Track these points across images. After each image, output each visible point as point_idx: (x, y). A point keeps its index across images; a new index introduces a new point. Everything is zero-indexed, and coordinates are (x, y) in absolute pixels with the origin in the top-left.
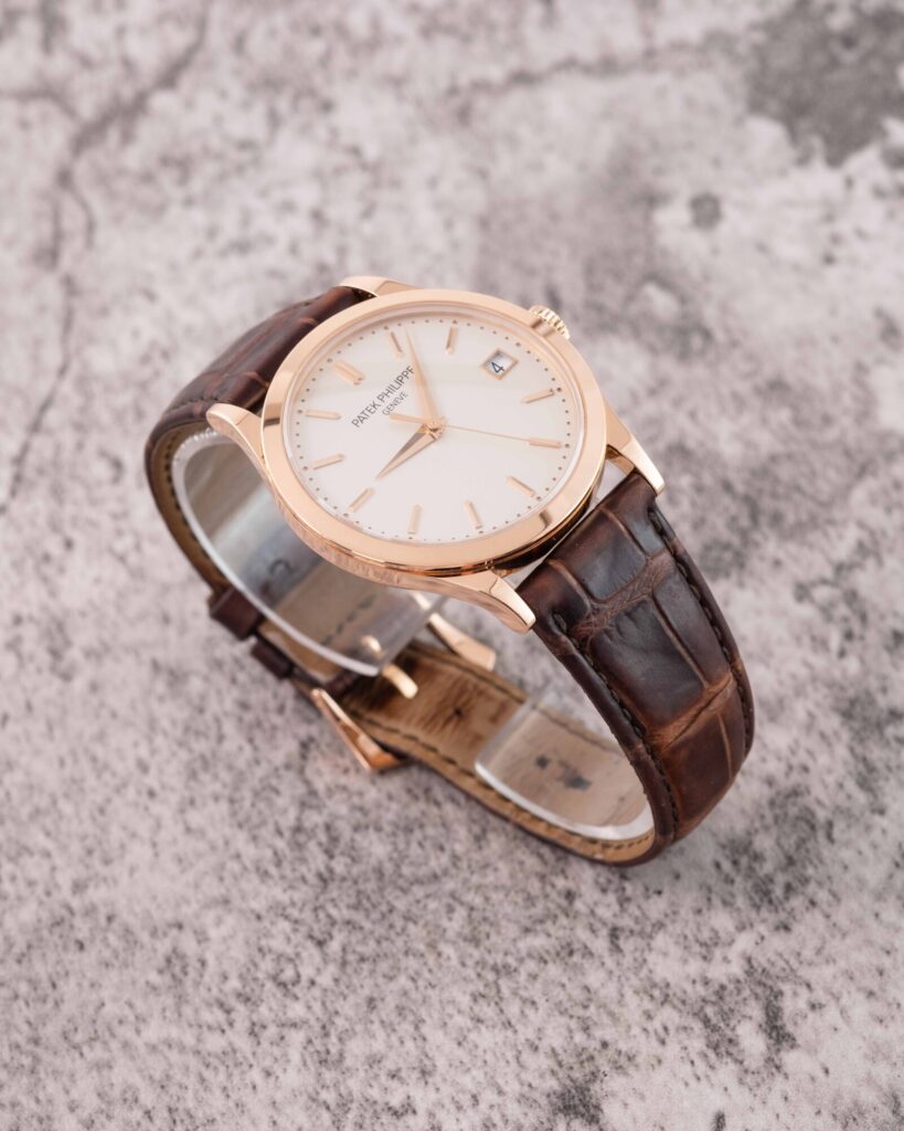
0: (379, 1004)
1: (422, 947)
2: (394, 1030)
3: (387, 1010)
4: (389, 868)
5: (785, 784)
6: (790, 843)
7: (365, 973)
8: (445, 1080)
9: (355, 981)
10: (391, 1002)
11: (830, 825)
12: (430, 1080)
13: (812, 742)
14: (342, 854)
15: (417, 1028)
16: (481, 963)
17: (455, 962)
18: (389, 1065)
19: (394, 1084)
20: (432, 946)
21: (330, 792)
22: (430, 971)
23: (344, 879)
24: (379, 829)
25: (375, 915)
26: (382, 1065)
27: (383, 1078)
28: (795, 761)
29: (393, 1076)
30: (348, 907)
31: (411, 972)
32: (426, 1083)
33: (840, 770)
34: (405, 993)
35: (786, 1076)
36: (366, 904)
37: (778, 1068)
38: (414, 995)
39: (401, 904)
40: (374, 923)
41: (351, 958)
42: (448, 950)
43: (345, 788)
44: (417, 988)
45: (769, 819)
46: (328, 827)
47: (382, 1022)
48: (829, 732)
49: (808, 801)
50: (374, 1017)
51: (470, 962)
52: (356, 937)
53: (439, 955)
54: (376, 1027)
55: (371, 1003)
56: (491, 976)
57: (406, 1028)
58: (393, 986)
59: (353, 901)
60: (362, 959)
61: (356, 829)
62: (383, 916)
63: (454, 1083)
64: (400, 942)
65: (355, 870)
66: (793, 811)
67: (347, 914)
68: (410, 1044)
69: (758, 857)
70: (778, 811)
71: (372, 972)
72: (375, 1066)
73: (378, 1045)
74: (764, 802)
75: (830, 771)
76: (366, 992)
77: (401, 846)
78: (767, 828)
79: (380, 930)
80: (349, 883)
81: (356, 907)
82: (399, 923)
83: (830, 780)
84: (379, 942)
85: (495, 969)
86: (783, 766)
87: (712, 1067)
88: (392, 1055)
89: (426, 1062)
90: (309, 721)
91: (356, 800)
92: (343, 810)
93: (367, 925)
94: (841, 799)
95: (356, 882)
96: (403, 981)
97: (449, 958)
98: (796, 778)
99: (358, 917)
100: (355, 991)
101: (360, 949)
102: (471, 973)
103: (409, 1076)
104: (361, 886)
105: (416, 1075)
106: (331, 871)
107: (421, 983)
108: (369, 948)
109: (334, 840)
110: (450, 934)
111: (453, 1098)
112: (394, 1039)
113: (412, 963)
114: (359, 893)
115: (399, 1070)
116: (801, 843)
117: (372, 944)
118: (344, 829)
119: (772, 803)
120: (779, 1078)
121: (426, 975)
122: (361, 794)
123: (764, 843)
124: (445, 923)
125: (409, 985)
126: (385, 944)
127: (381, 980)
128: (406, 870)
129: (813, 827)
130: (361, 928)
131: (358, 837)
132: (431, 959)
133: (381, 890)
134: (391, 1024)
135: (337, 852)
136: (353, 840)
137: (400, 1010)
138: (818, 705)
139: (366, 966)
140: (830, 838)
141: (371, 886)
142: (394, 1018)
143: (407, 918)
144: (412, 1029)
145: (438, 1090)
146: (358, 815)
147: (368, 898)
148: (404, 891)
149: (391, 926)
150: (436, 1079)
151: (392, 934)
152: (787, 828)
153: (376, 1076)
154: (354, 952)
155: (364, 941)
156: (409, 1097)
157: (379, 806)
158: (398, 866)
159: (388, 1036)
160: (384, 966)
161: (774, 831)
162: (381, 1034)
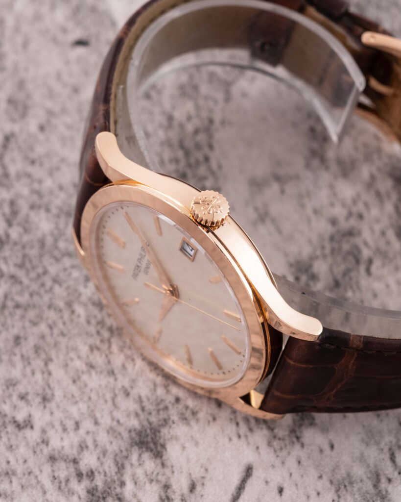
0: (23, 342)
1: (61, 304)
2: (29, 363)
3: (27, 347)
4: (49, 241)
5: (344, 225)
6: (339, 270)
7: (17, 317)
8: (58, 407)
9: (9, 322)
10: (32, 341)
11: (370, 261)
12: (48, 405)
13: (369, 197)
14: (19, 224)
15: (46, 364)
16: (101, 323)
17: (83, 320)
18: (21, 389)
19: (21, 404)
20: (69, 304)
21: (19, 176)
22: (64, 323)
23: (15, 244)
24: (48, 210)
25: (33, 275)
26: (16, 387)
27: (15, 398)
28: (355, 210)
29: (23, 397)
30: (16, 265)
31: (50, 322)
32: (45, 407)
33: (385, 222)
34: (43, 337)
35: (303, 445)
36: (28, 265)
37: (298, 438)
38: (49, 339)
39: (53, 269)
40: (31, 280)
41: (10, 303)
42: (80, 310)
43: (29, 176)
44: (52, 334)
45: (328, 250)
46: (12, 203)
47: (22, 356)
48: (383, 191)
49: (358, 241)
50: (17, 351)
51: (93, 322)
52: (16, 288)
53: (73, 312)
54: (17, 359)
55: (17, 340)
56: (106, 334)
57: (38, 363)
58: (36, 330)
59: (19, 261)
60: (17, 306)
61: (32, 207)
62: (39, 276)
63: (65, 411)
64: (46, 298)
65: (26, 238)
66: (346, 247)
67: (13, 270)
68: (39, 376)
69: (314, 277)
70: (336, 245)
71: (22, 317)
72: (11, 388)
73: (16, 373)
74: (327, 237)
75: (378, 221)
76: (15, 331)
77: (62, 226)
78: (324, 257)
79: (34, 287)
80: (18, 247)
81: (21, 266)
82: (49, 283)
83: (377, 228)
84: (31, 295)
85: (111, 330)
86: (345, 212)
87: (251, 430)
88: (25, 382)
89: (48, 391)
90: (13, 120)
91: (36, 186)
92: (25, 191)
93: (26, 281)
94: (382, 244)
95: (24, 247)
96: (43, 327)
97: (79, 316)
98: (353, 222)
99: (20, 274)
100: (7, 329)
101: (18, 298)
102: (92, 329)
103: (34, 400)
104: (28, 251)
105: (38, 399)
106: (8, 236)
107: (56, 331)
108: (24, 299)
109: (15, 213)
110: (84, 298)
111: (62, 422)
112: (28, 370)
113: (52, 315)
114: (25, 256)
115: (27, 394)
116: (347, 272)
117: (26, 296)
118: (23, 207)
119: (332, 238)
120: (297, 446)
121: (61, 326)
122: (40, 182)
123: (321, 268)
124: (81, 289)
125: (47, 331)
126: (36, 298)
127: (27, 324)
128: (62, 245)
129: (358, 261)
130: (21, 283)
131: (32, 214)
132: (66, 315)
133: (41, 256)
134: (28, 359)
135: (15, 222)
136: (28, 216)
137: (37, 349)
138: (379, 170)
139: (19, 312)
140: (368, 271)
141: (33, 252)
142: (31, 354)
143: (56, 281)
144: (42, 364)
145: (52, 413)
146: (35, 198)
147: (31, 261)
148: (57, 260)
149: (43, 285)
150: (52, 405)
151: (42, 291)
152: (339, 259)
153: (10, 396)
154: (13, 300)
155: (21, 293)
156: (30, 416)
157: (51, 192)
158: (56, 241)
159: (25, 367)
160: (31, 314)
161: (330, 259)
162: (19, 365)
